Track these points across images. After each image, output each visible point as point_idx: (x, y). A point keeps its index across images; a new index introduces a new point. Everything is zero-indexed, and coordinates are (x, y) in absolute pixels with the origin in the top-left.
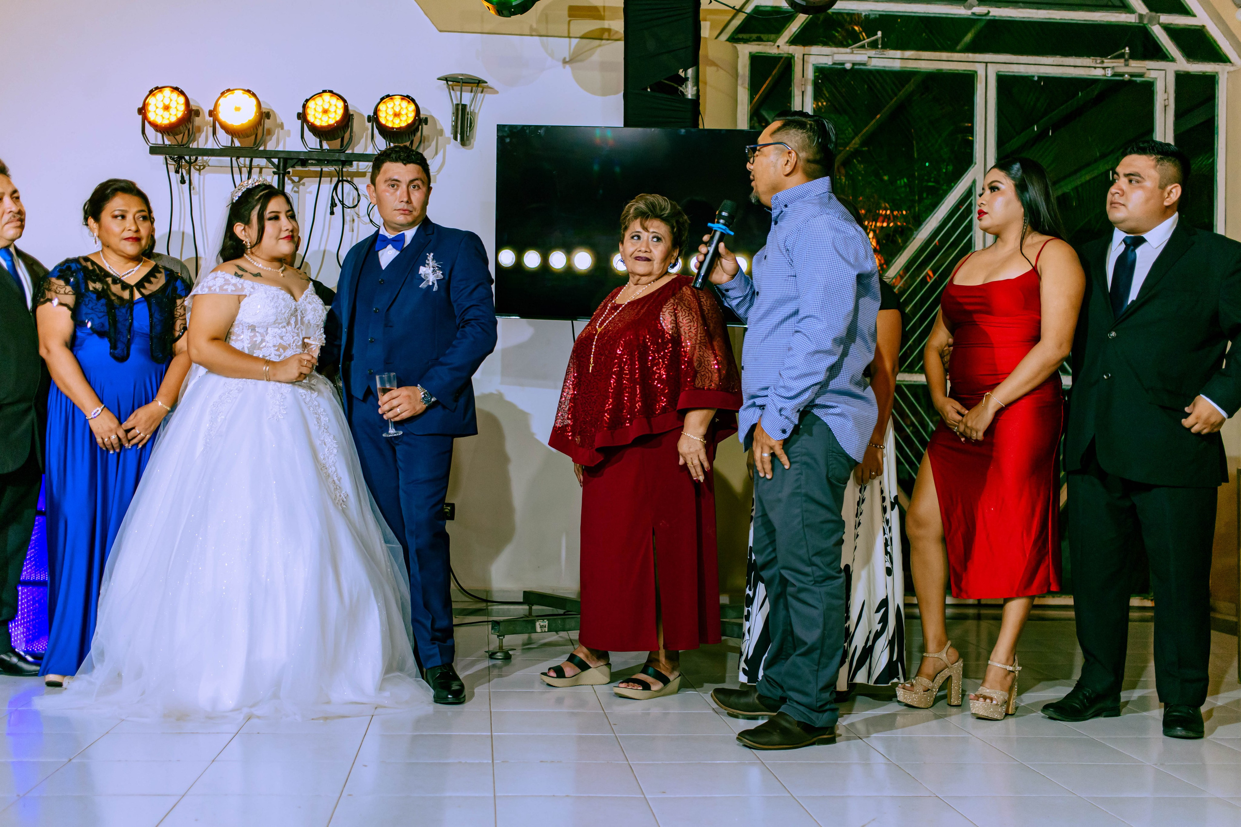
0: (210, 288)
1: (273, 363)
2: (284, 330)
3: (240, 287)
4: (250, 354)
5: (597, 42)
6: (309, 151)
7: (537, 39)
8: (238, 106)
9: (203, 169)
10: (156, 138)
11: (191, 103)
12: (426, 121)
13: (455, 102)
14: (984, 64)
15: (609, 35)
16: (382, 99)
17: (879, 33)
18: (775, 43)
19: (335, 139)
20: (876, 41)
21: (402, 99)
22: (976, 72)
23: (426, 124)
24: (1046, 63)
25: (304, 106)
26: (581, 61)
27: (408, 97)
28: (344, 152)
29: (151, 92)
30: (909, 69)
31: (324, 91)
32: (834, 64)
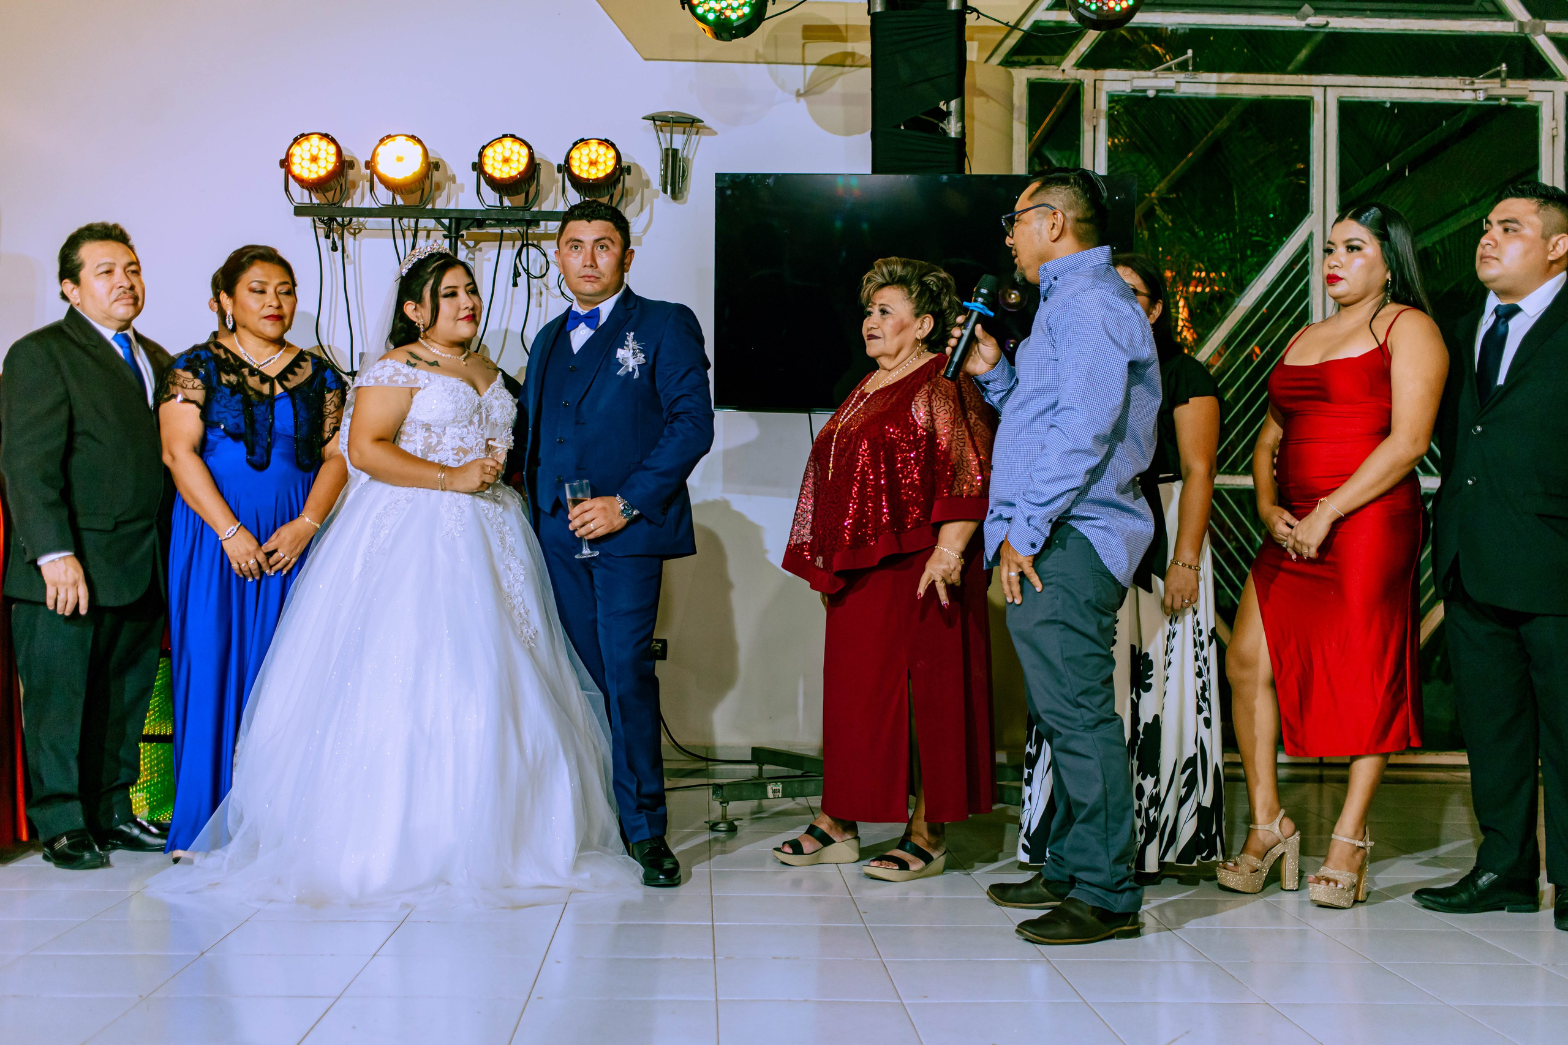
0: (376, 379)
1: (450, 469)
2: (465, 430)
3: (413, 378)
4: (424, 458)
5: (839, 69)
6: (487, 209)
7: (765, 66)
8: (400, 156)
9: (359, 232)
10: (302, 196)
11: (344, 153)
12: (628, 170)
13: (664, 147)
14: (1323, 88)
15: (853, 61)
16: (575, 144)
17: (1190, 52)
18: (1059, 66)
19: (518, 194)
20: (1186, 62)
21: (599, 144)
22: (1312, 98)
23: (629, 174)
24: (1401, 86)
25: (481, 155)
26: (820, 93)
27: (607, 141)
28: (529, 210)
29: (296, 140)
30: (1228, 96)
31: (505, 136)
32: (1133, 91)
